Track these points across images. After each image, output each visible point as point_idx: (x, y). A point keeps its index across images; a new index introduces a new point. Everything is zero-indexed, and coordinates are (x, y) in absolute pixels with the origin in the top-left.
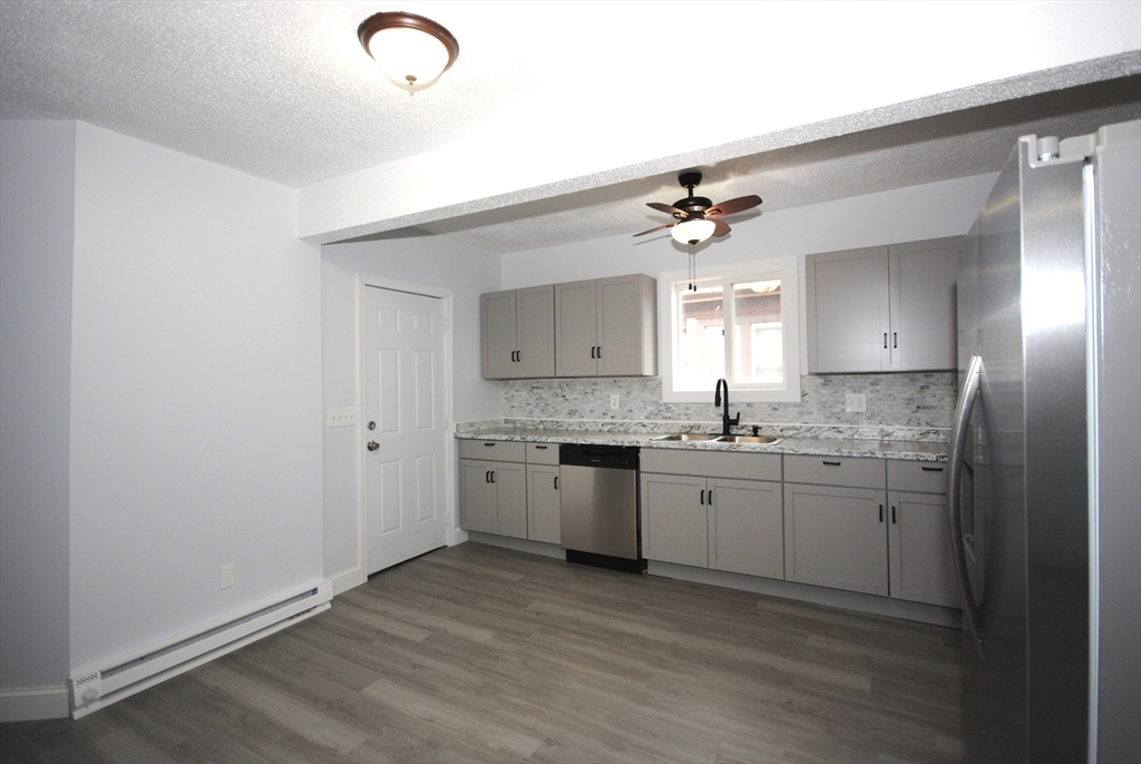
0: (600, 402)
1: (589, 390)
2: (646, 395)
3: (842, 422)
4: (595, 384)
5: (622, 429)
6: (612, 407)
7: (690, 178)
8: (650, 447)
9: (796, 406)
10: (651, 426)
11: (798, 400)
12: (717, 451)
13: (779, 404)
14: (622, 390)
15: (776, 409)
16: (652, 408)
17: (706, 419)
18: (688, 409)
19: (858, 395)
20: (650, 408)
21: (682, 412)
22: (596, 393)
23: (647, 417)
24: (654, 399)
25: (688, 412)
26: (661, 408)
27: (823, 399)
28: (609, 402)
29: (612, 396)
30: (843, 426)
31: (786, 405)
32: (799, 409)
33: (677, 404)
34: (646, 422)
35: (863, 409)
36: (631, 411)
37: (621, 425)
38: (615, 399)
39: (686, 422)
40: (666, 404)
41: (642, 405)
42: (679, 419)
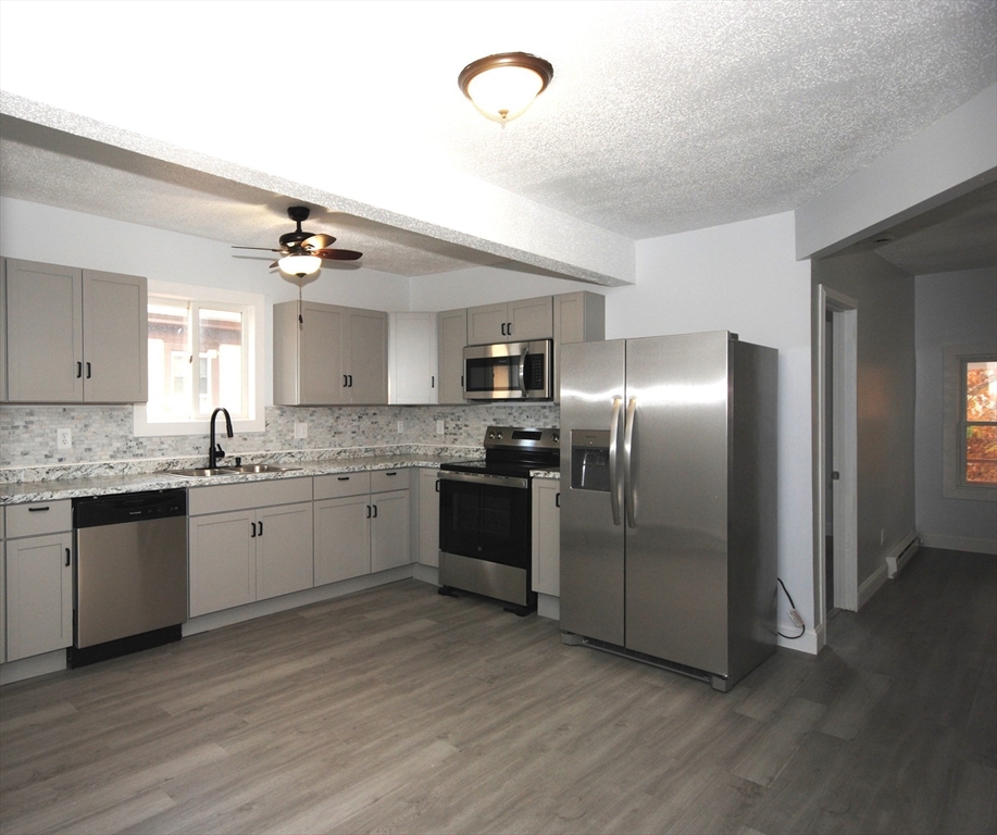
0: (39, 440)
1: (20, 423)
2: (112, 428)
3: (292, 448)
4: (31, 414)
5: (79, 474)
6: (60, 446)
7: (299, 211)
8: (201, 486)
9: (260, 436)
10: (120, 467)
11: (263, 429)
12: (266, 480)
13: (248, 434)
14: (75, 422)
15: (245, 439)
16: (118, 445)
17: (182, 454)
18: (162, 443)
19: (302, 424)
20: (117, 444)
21: (155, 447)
22: (31, 427)
23: (112, 457)
24: (121, 433)
25: (163, 446)
26: (130, 444)
27: (280, 428)
28: (55, 439)
29: (60, 431)
30: (295, 451)
31: (253, 435)
32: (262, 438)
33: (149, 438)
34: (112, 462)
35: (305, 436)
36: (90, 450)
37: (78, 469)
38: (64, 435)
39: (163, 459)
40: (137, 439)
41: (105, 441)
42: (152, 455)
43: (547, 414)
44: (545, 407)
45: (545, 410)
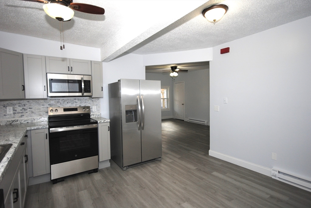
43: (77, 101)
44: (76, 99)
45: (76, 100)
